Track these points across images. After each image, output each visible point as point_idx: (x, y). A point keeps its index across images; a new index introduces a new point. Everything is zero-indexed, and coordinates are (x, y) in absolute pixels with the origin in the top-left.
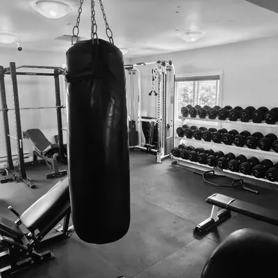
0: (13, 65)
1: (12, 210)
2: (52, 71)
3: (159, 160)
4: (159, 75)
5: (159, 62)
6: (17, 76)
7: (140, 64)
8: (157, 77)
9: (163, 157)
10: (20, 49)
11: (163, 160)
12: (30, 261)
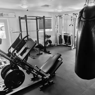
0: (26, 16)
1: (37, 66)
2: (35, 18)
3: (72, 49)
4: (74, 19)
5: (74, 14)
6: (27, 20)
7: (66, 15)
8: (73, 19)
9: (73, 48)
10: (27, 10)
11: (73, 49)
12: (48, 84)
